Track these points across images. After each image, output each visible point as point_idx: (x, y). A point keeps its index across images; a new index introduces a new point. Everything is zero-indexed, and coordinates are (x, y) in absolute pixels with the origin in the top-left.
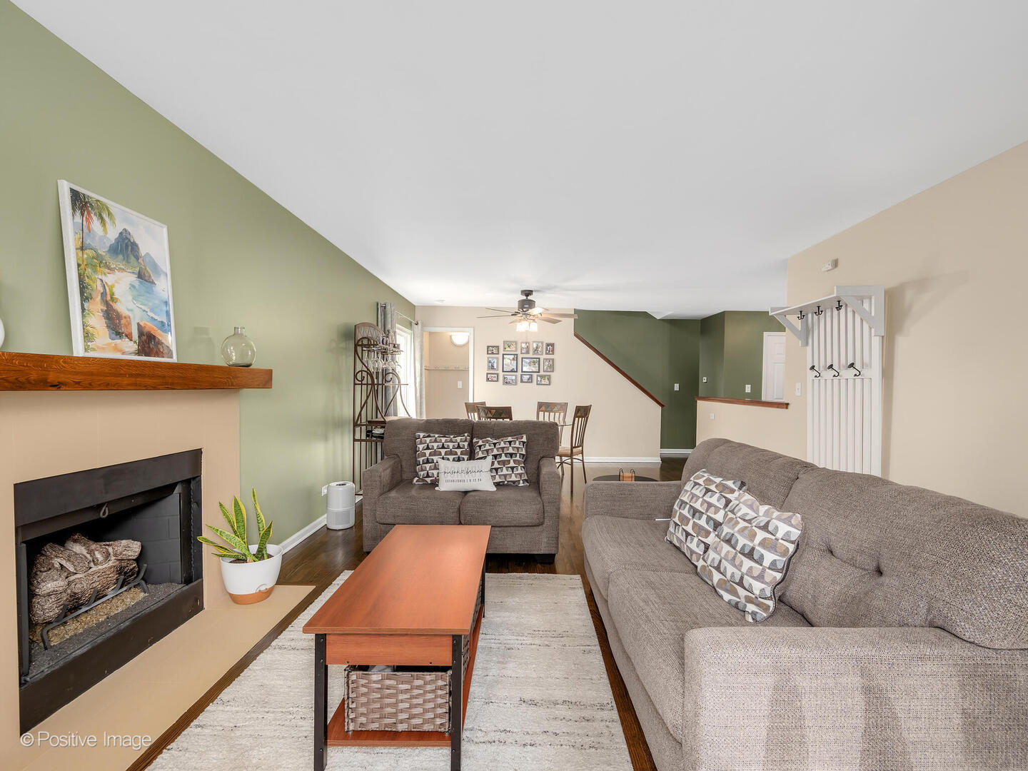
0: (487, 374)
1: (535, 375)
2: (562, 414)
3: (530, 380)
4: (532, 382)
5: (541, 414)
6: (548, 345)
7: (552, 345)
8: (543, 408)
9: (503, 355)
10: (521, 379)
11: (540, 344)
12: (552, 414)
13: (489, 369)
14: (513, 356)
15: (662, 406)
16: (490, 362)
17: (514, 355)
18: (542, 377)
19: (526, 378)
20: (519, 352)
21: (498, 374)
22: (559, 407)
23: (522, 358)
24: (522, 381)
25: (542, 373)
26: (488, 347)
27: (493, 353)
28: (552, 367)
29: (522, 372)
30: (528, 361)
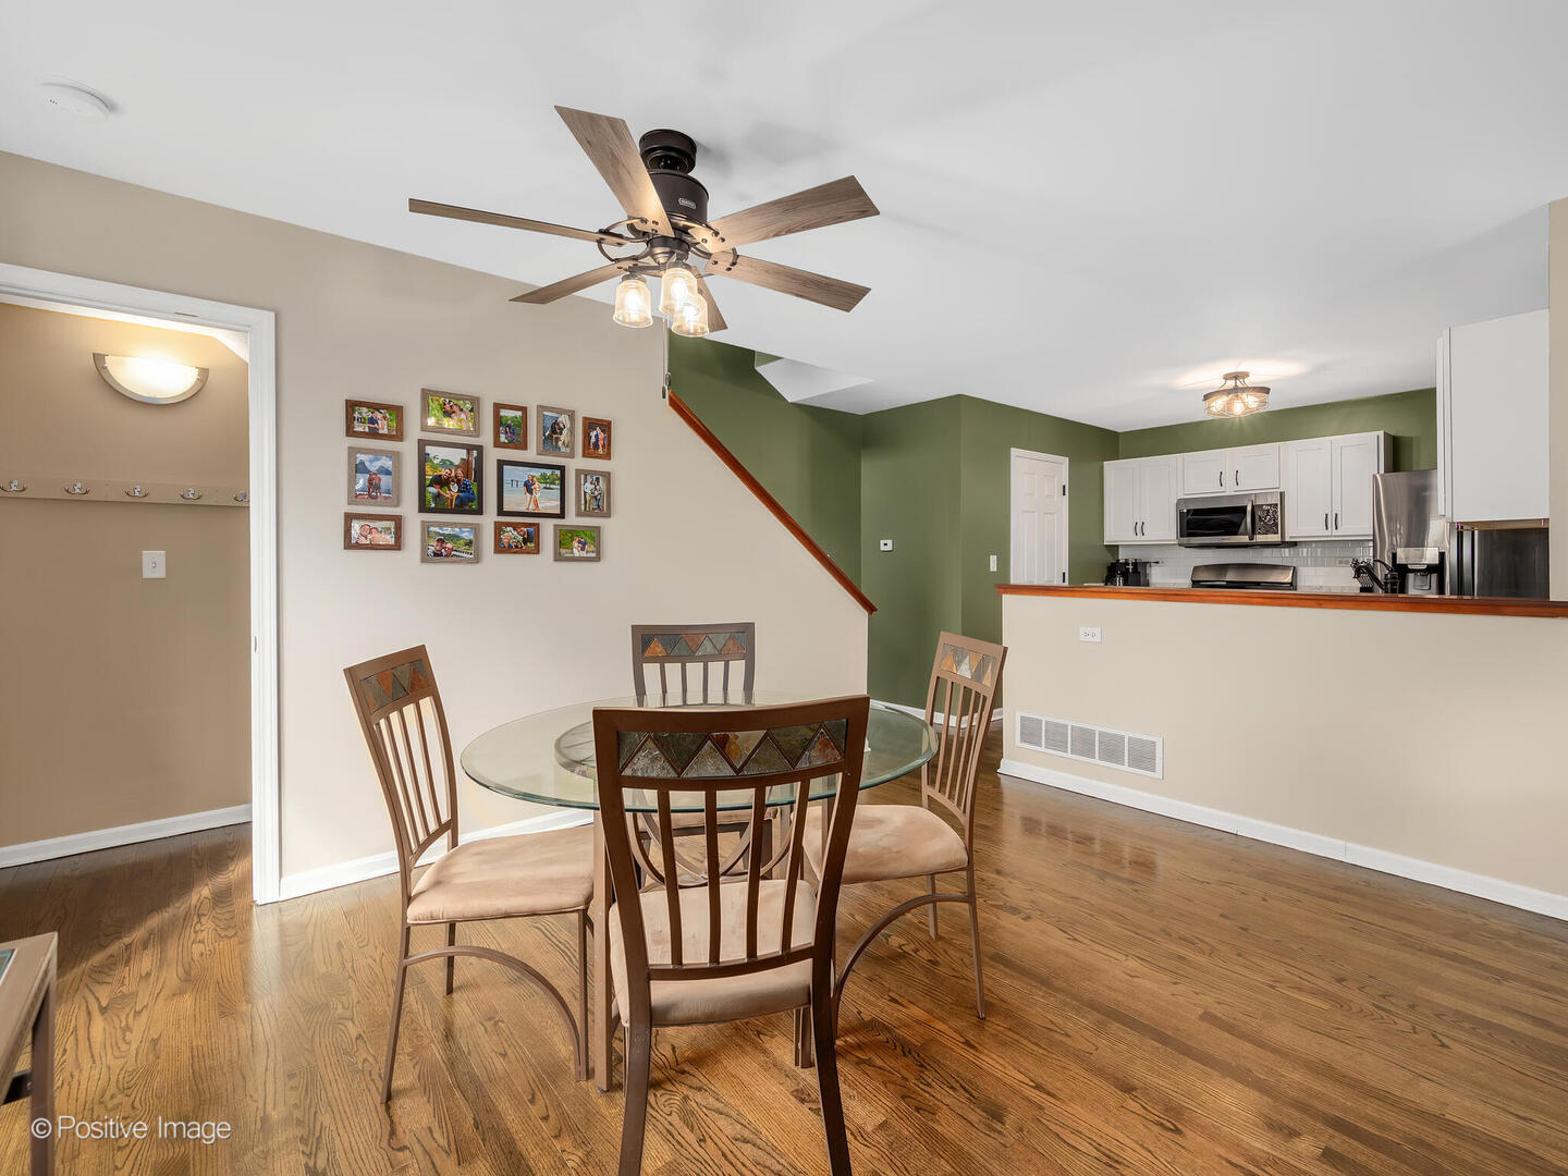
0: (349, 518)
1: (548, 527)
2: (738, 668)
4: (537, 551)
5: (651, 671)
6: (590, 424)
7: (606, 426)
8: (657, 648)
9: (422, 444)
10: (497, 541)
11: (564, 419)
12: (694, 669)
13: (354, 497)
15: (870, 608)
16: (360, 468)
17: (469, 448)
19: (512, 536)
20: (486, 441)
21: (398, 521)
22: (721, 639)
23: (501, 464)
24: (500, 548)
25: (572, 519)
26: (351, 405)
27: (374, 434)
28: (600, 505)
29: (501, 512)
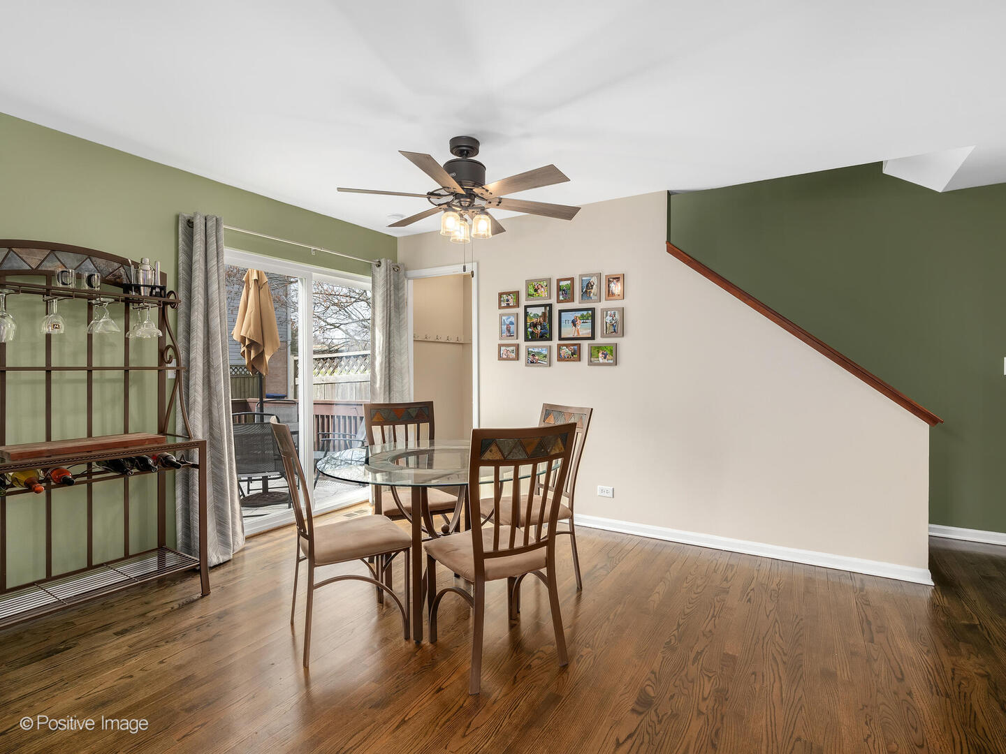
1: (585, 345)
3: (576, 355)
4: (579, 359)
7: (620, 278)
9: (526, 307)
10: (559, 354)
11: (594, 280)
13: (501, 337)
14: (542, 309)
17: (545, 306)
18: (599, 348)
19: (566, 351)
20: (553, 300)
21: (518, 346)
23: (560, 312)
24: (560, 359)
25: (599, 340)
26: (501, 295)
27: (508, 306)
28: (616, 330)
29: (560, 339)
30: (571, 316)
